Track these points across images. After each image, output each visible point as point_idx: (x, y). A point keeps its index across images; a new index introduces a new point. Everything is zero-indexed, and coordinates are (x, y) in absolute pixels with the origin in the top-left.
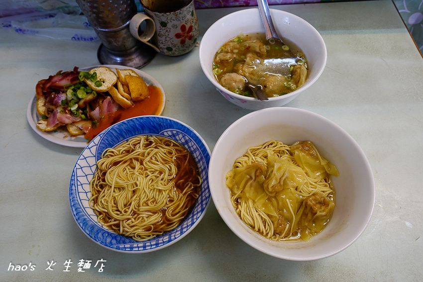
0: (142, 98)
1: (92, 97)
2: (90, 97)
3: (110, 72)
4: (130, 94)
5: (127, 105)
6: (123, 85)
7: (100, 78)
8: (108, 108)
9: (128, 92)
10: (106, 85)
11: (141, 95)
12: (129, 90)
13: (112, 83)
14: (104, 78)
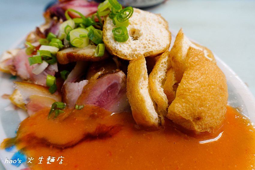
0: (197, 128)
1: (91, 54)
2: (89, 52)
3: (164, 30)
4: (171, 98)
5: (144, 118)
6: (169, 68)
7: (136, 27)
8: (104, 94)
9: (171, 89)
10: (133, 46)
11: (198, 119)
12: (176, 86)
13: (150, 50)
14: (143, 31)
